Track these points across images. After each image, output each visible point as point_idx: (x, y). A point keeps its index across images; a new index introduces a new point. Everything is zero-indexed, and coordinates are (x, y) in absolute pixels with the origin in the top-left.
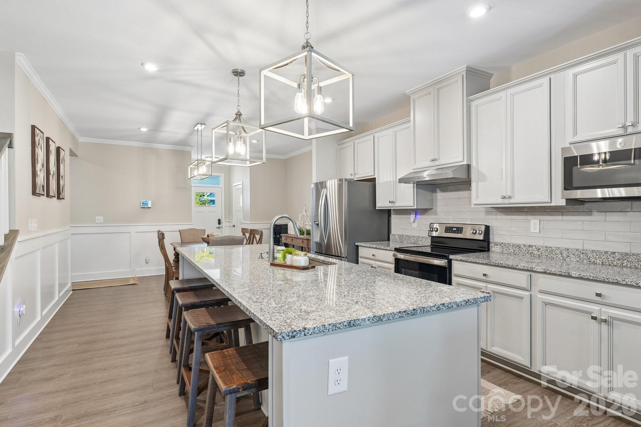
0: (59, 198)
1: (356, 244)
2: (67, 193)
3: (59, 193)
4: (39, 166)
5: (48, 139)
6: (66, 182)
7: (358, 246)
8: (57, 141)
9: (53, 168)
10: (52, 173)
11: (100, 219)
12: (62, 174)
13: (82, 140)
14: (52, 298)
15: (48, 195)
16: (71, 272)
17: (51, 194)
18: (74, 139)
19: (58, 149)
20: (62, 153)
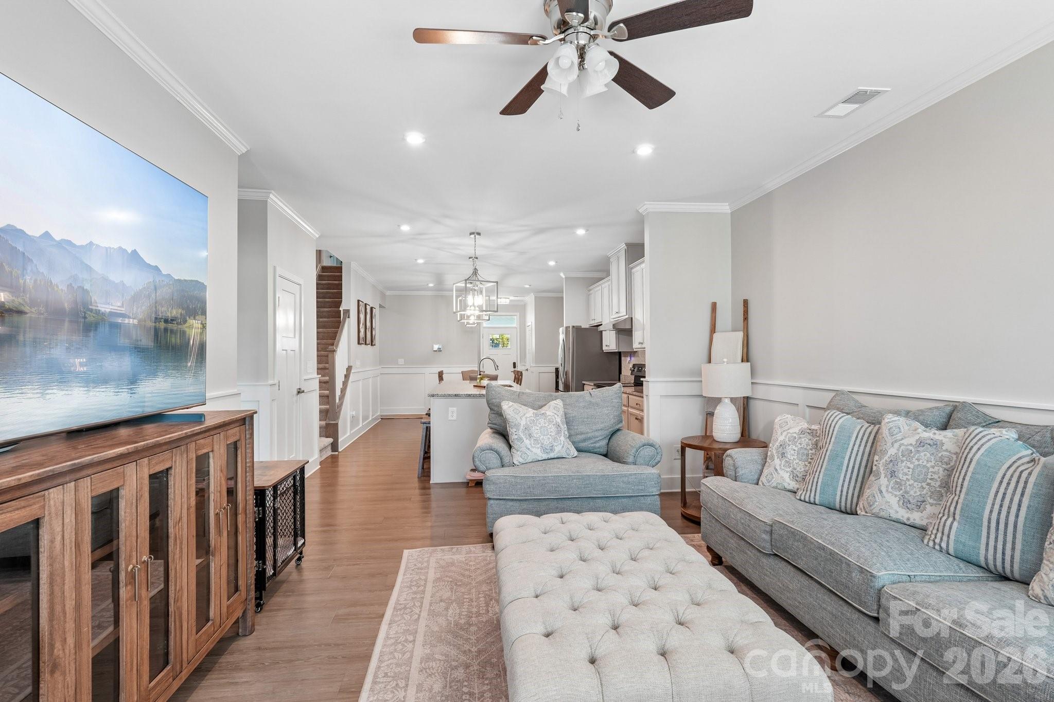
0: (372, 345)
1: (584, 382)
2: (377, 341)
3: (372, 341)
4: (361, 325)
5: (366, 304)
6: (377, 333)
7: (585, 384)
8: (371, 304)
9: (368, 324)
10: (368, 327)
11: (401, 361)
12: (374, 327)
13: (388, 293)
14: (368, 419)
15: (366, 344)
16: (380, 407)
17: (368, 343)
18: (383, 296)
19: (372, 308)
20: (374, 310)
